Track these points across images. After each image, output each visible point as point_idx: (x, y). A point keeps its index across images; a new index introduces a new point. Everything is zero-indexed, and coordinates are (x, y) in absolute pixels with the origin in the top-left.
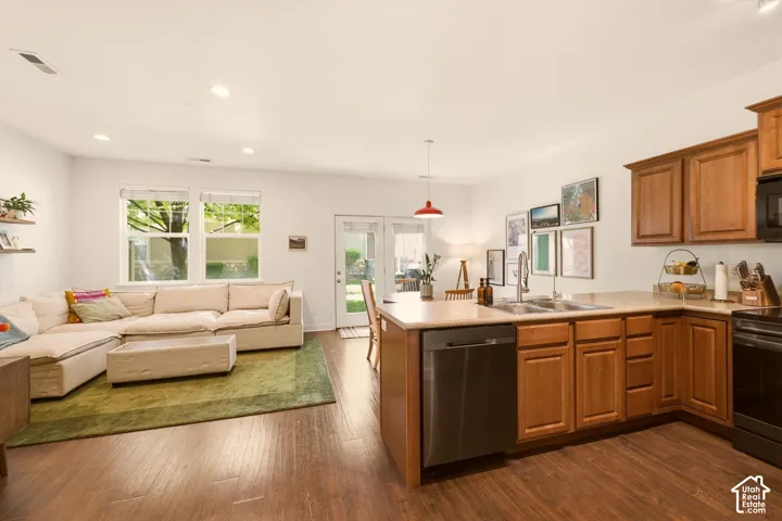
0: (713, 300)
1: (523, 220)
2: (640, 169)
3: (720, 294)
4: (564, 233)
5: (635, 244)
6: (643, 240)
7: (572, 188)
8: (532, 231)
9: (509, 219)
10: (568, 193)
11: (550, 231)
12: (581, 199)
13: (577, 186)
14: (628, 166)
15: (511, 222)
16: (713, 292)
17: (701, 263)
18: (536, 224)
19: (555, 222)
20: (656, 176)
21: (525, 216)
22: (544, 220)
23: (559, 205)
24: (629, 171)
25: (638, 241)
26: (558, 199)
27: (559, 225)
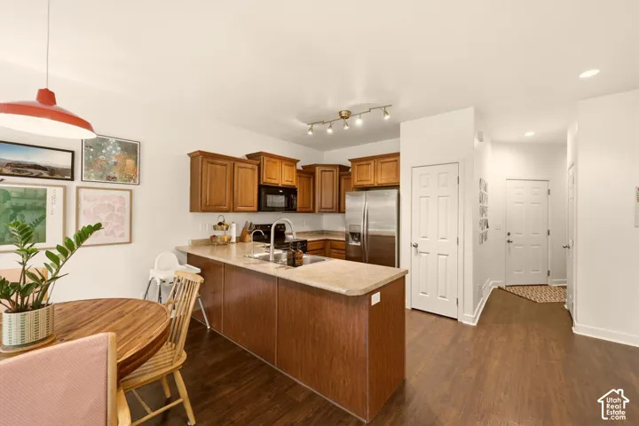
2: (209, 158)
3: (234, 239)
4: (82, 192)
7: (105, 141)
10: (95, 144)
11: (53, 186)
13: (112, 141)
19: (64, 174)
20: (218, 167)
22: (35, 167)
23: (73, 153)
25: (207, 208)
27: (72, 179)
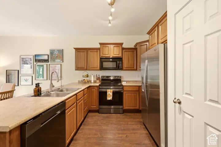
0: (91, 83)
1: (31, 58)
2: (78, 50)
3: (92, 82)
4: (50, 65)
5: (76, 70)
6: (78, 69)
7: (54, 50)
8: (35, 63)
9: (21, 57)
10: (52, 52)
11: (45, 64)
12: (57, 55)
13: (56, 50)
14: (74, 48)
15: (22, 59)
16: (91, 81)
17: (89, 75)
18: (37, 61)
19: (47, 61)
20: (81, 53)
21: (32, 57)
22: (42, 60)
23: (48, 55)
24: (74, 50)
25: (77, 69)
26: (48, 53)
27: (48, 62)
